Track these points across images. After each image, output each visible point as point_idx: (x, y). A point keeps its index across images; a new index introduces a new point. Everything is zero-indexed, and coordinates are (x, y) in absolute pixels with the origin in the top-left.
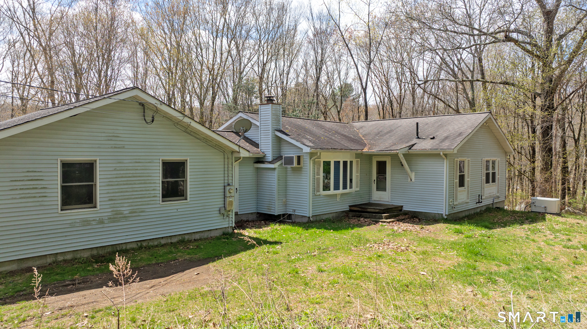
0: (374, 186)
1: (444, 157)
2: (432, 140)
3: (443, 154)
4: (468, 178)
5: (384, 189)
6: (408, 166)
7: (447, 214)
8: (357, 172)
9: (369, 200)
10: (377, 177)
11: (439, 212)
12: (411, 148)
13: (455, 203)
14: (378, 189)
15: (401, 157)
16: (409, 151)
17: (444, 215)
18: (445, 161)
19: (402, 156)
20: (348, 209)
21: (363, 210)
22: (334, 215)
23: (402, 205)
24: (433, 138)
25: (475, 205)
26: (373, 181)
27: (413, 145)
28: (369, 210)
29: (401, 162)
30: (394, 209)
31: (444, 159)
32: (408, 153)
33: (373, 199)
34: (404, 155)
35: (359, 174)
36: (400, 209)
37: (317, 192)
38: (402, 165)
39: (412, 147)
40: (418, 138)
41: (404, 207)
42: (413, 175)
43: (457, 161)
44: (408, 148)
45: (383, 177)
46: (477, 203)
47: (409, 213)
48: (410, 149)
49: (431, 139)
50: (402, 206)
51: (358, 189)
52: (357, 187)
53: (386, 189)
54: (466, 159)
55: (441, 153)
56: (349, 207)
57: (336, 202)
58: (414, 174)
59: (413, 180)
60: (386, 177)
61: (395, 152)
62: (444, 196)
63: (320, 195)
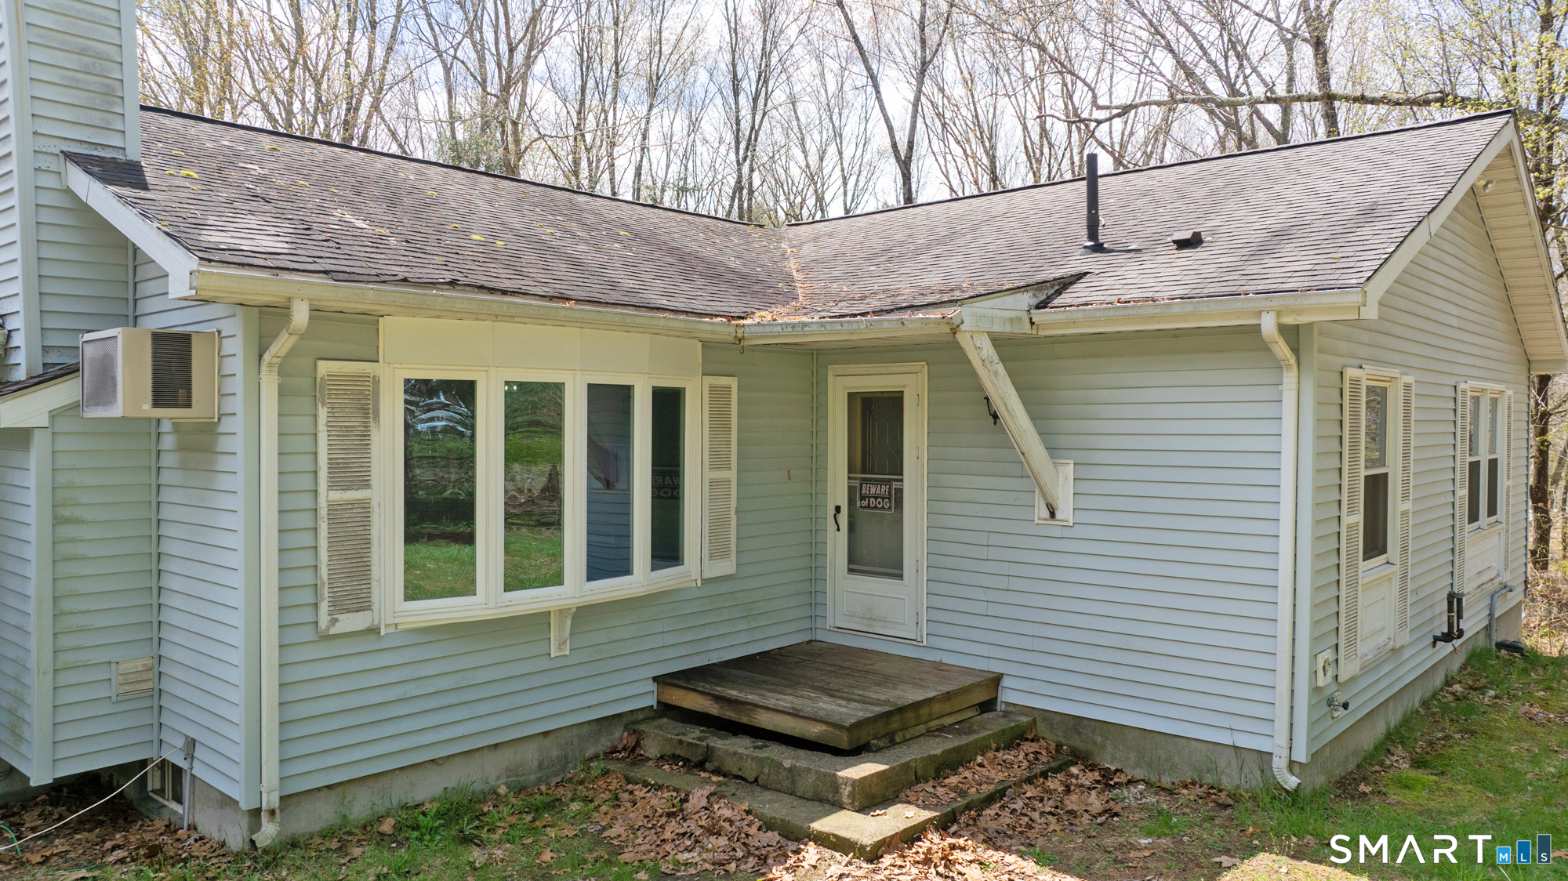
0: (837, 544)
1: (1282, 349)
2: (1186, 252)
3: (1283, 329)
4: (1405, 497)
5: (893, 569)
6: (1034, 418)
7: (1301, 755)
8: (718, 458)
9: (806, 624)
10: (851, 490)
11: (1243, 741)
12: (1049, 299)
13: (1346, 671)
14: (856, 564)
15: (981, 352)
16: (1039, 316)
17: (1279, 764)
18: (1290, 378)
19: (988, 349)
20: (651, 701)
21: (730, 714)
22: (530, 755)
23: (997, 667)
24: (1193, 242)
25: (1430, 651)
26: (831, 511)
27: (1065, 284)
28: (765, 720)
29: (987, 399)
30: (936, 708)
31: (1279, 366)
32: (1026, 328)
33: (830, 623)
34: (1000, 342)
35: (732, 474)
36: (981, 696)
37: (340, 606)
38: (995, 417)
39: (1059, 293)
40: (1098, 248)
41: (1006, 682)
42: (1063, 485)
43: (1355, 382)
44: (1026, 299)
45: (885, 489)
46: (1436, 639)
47: (1042, 729)
48: (1041, 306)
49: (1182, 244)
50: (996, 680)
51: (727, 567)
52: (717, 552)
53: (901, 568)
54: (1399, 381)
55: (1269, 325)
56: (652, 687)
57: (542, 664)
58: (1069, 470)
59: (1065, 512)
60: (900, 491)
61: (935, 314)
62: (1284, 629)
63: (373, 631)
